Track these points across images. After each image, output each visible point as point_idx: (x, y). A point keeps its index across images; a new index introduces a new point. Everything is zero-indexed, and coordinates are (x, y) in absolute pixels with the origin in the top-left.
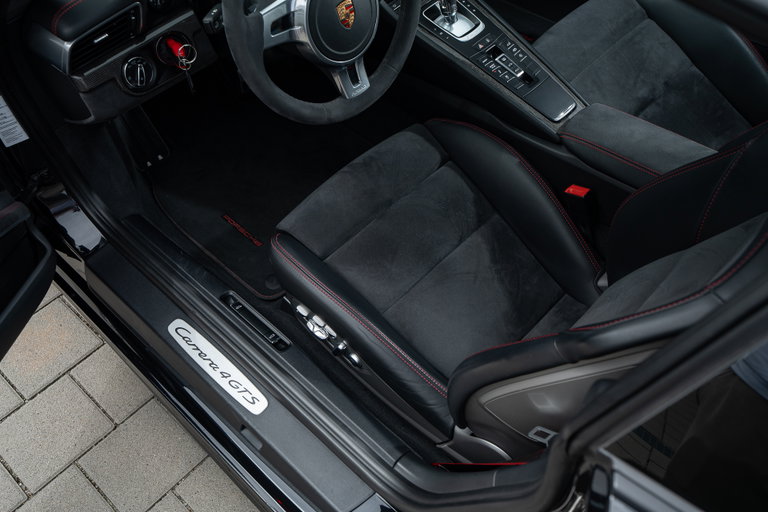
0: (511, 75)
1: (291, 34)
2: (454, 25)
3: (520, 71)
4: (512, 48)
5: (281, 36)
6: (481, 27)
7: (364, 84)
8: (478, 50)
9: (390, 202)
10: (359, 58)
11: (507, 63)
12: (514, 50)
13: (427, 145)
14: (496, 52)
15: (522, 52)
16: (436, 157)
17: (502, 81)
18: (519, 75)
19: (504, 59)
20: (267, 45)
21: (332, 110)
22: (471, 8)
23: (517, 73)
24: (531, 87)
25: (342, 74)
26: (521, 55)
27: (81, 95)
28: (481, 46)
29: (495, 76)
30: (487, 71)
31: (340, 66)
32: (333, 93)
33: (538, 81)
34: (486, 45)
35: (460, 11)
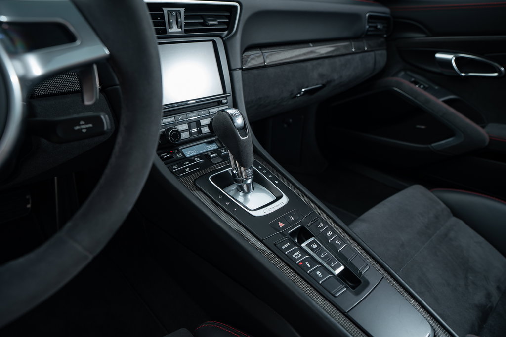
0: (326, 271)
2: (249, 196)
3: (338, 266)
4: (326, 231)
6: (284, 200)
8: (277, 229)
11: (318, 251)
12: (329, 233)
14: (303, 234)
15: (340, 238)
17: (311, 281)
18: (337, 272)
19: (315, 246)
22: (273, 179)
23: (335, 268)
24: (358, 293)
26: (338, 242)
28: (281, 225)
29: (300, 270)
30: (289, 262)
33: (367, 284)
34: (289, 224)
35: (258, 179)
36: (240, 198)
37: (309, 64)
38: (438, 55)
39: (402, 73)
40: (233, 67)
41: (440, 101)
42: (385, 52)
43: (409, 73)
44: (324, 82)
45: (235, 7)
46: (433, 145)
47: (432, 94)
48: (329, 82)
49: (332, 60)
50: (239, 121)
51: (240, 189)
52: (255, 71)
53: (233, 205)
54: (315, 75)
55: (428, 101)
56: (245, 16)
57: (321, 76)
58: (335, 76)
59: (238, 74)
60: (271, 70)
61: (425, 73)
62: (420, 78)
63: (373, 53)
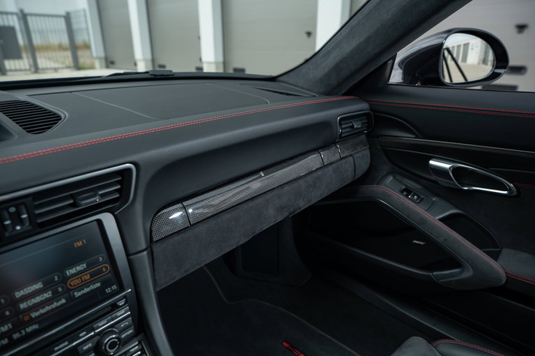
37: (259, 200)
38: (432, 162)
39: (391, 178)
40: (132, 251)
41: (436, 220)
42: (367, 152)
43: (398, 177)
45: (129, 170)
46: (434, 273)
49: (295, 185)
52: (177, 238)
54: (271, 211)
55: (424, 221)
56: (145, 178)
57: (281, 208)
59: (142, 258)
60: (202, 228)
61: (416, 178)
62: (412, 184)
63: (351, 158)
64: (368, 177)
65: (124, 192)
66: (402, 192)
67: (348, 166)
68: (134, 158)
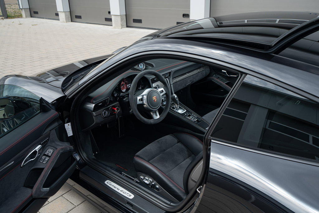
1: (143, 102)
2: (179, 111)
4: (194, 115)
5: (141, 102)
6: (185, 111)
7: (158, 117)
8: (185, 115)
9: (165, 150)
10: (157, 110)
13: (173, 138)
14: (189, 116)
16: (176, 141)
19: (192, 117)
20: (138, 103)
21: (151, 121)
22: (183, 107)
23: (195, 120)
24: (199, 123)
25: (153, 113)
26: (196, 116)
27: (94, 117)
29: (190, 120)
30: (188, 119)
31: (153, 110)
32: (151, 117)
33: (201, 121)
34: (187, 114)
35: (180, 108)
36: (177, 111)
37: (187, 79)
38: (223, 71)
39: (215, 75)
41: (224, 84)
42: (209, 69)
43: (216, 75)
44: (191, 82)
46: (224, 96)
47: (223, 82)
48: (192, 82)
49: (193, 76)
50: (176, 97)
51: (177, 109)
52: (175, 84)
53: (177, 112)
54: (189, 81)
55: (221, 84)
56: (172, 73)
57: (190, 81)
58: (194, 80)
59: (172, 85)
60: (178, 82)
61: (220, 75)
62: (219, 76)
63: (205, 71)
64: (209, 75)
65: (170, 75)
66: (217, 78)
67: (204, 72)
68: (171, 70)
